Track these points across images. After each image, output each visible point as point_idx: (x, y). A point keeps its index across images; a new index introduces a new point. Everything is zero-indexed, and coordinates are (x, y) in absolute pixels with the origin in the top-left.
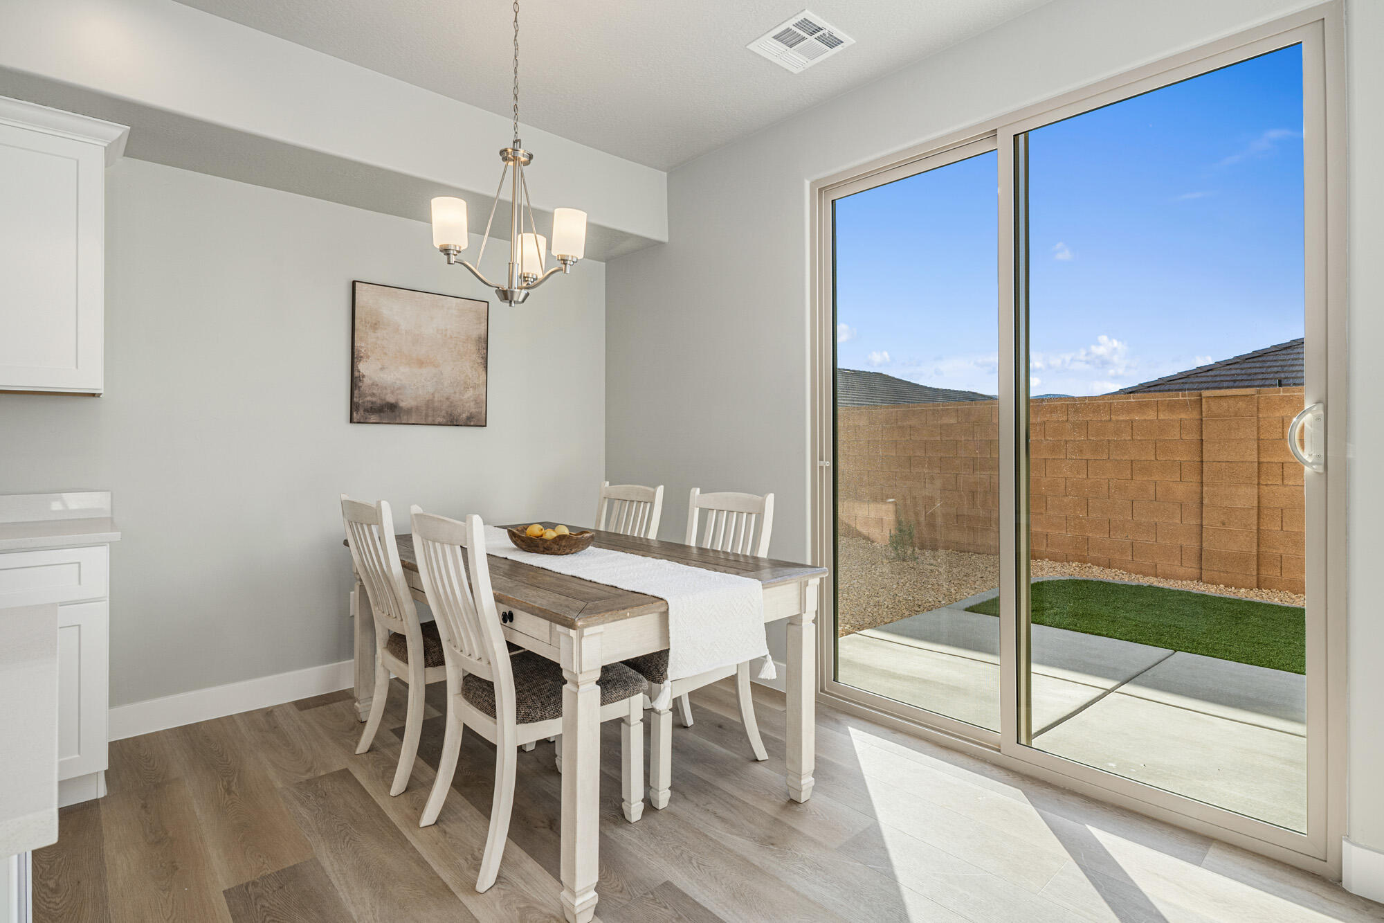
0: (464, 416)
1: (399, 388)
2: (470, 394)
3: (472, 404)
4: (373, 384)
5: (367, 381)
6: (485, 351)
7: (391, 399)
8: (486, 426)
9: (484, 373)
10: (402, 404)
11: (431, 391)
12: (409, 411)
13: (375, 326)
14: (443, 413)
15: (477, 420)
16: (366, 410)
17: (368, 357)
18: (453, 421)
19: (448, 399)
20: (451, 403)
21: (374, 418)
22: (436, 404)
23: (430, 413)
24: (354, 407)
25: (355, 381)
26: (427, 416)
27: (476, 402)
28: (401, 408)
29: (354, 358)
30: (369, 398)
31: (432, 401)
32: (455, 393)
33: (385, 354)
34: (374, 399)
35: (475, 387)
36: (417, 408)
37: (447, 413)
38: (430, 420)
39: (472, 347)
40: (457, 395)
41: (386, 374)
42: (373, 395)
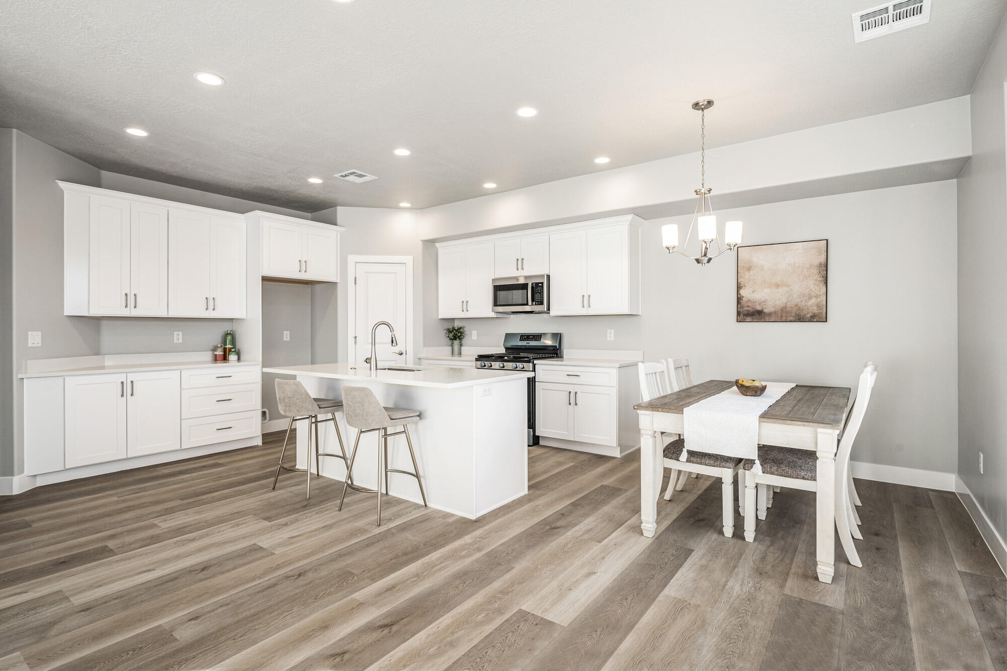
0: (809, 316)
1: (764, 302)
2: (813, 301)
3: (815, 308)
4: (748, 301)
5: (744, 299)
6: (825, 272)
7: (759, 308)
8: (826, 321)
9: (824, 287)
10: (766, 311)
11: (785, 301)
12: (770, 314)
13: (749, 269)
14: (793, 314)
15: (820, 317)
16: (744, 315)
17: (745, 286)
18: (800, 318)
19: (796, 306)
20: (799, 308)
21: (749, 319)
22: (788, 309)
23: (784, 315)
24: (739, 313)
25: (739, 299)
26: (782, 316)
27: (818, 306)
28: (765, 313)
29: (739, 287)
30: (746, 309)
31: (786, 307)
32: (802, 301)
33: (755, 283)
34: (749, 309)
35: (817, 297)
36: (775, 312)
37: (796, 314)
38: (784, 319)
39: (815, 271)
40: (804, 303)
41: (755, 295)
42: (748, 306)
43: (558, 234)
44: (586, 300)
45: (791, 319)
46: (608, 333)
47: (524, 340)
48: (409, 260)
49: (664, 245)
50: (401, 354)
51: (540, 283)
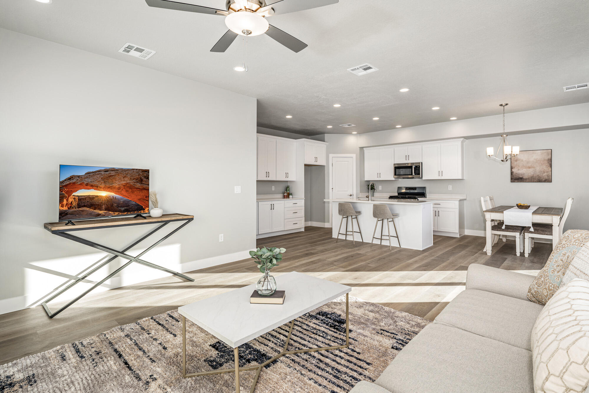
0: (544, 180)
1: (523, 174)
2: (546, 174)
3: (546, 177)
4: (516, 174)
5: (514, 173)
6: (551, 162)
7: (521, 176)
8: (551, 182)
9: (550, 168)
11: (533, 174)
12: (526, 179)
13: (516, 161)
14: (537, 179)
15: (548, 180)
16: (514, 179)
17: (515, 168)
18: (540, 181)
19: (538, 176)
20: (539, 177)
21: (516, 181)
22: (534, 177)
23: (532, 179)
24: (512, 179)
25: (512, 173)
26: (531, 180)
27: (548, 176)
28: (524, 179)
29: (512, 168)
30: (515, 177)
31: (533, 176)
32: (540, 174)
33: (519, 166)
34: (516, 177)
35: (547, 172)
36: (528, 178)
37: (538, 179)
39: (546, 162)
40: (541, 175)
41: (519, 171)
42: (516, 176)
43: (425, 145)
44: (441, 173)
45: (536, 181)
46: (449, 187)
47: (408, 190)
48: (354, 156)
49: (488, 155)
50: (351, 196)
51: (418, 166)
